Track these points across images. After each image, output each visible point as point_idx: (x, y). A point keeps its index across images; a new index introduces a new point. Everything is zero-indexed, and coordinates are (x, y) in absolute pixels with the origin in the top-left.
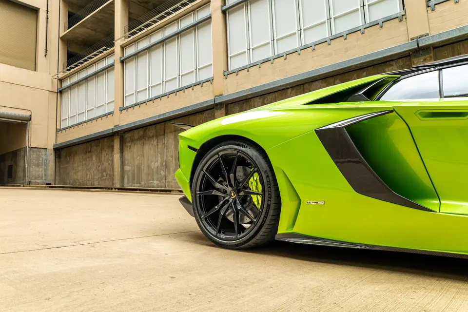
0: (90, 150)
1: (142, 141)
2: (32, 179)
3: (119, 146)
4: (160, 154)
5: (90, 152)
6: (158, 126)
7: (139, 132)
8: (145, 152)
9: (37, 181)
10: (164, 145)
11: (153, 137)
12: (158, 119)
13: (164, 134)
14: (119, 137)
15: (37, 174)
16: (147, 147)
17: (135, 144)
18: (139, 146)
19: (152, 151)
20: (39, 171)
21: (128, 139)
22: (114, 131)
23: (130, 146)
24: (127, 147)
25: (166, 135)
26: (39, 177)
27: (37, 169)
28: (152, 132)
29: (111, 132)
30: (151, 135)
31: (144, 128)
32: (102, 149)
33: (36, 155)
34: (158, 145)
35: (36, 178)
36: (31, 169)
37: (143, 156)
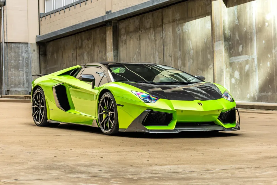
0: (80, 45)
1: (138, 34)
2: (12, 87)
3: (112, 40)
4: (158, 52)
5: (81, 47)
6: (156, 13)
7: (134, 21)
8: (142, 48)
9: (17, 89)
10: (162, 41)
11: (150, 28)
12: (151, 5)
13: (162, 25)
14: (112, 27)
15: (17, 79)
16: (143, 43)
17: (130, 38)
18: (135, 40)
19: (150, 48)
20: (19, 75)
21: (123, 31)
22: (105, 20)
23: (126, 41)
24: (122, 42)
25: (164, 26)
26: (19, 84)
27: (17, 73)
28: (148, 22)
29: (102, 21)
30: (148, 27)
31: (141, 16)
32: (94, 44)
33: (15, 52)
34: (155, 40)
35: (16, 86)
36: (10, 72)
37: (140, 55)
